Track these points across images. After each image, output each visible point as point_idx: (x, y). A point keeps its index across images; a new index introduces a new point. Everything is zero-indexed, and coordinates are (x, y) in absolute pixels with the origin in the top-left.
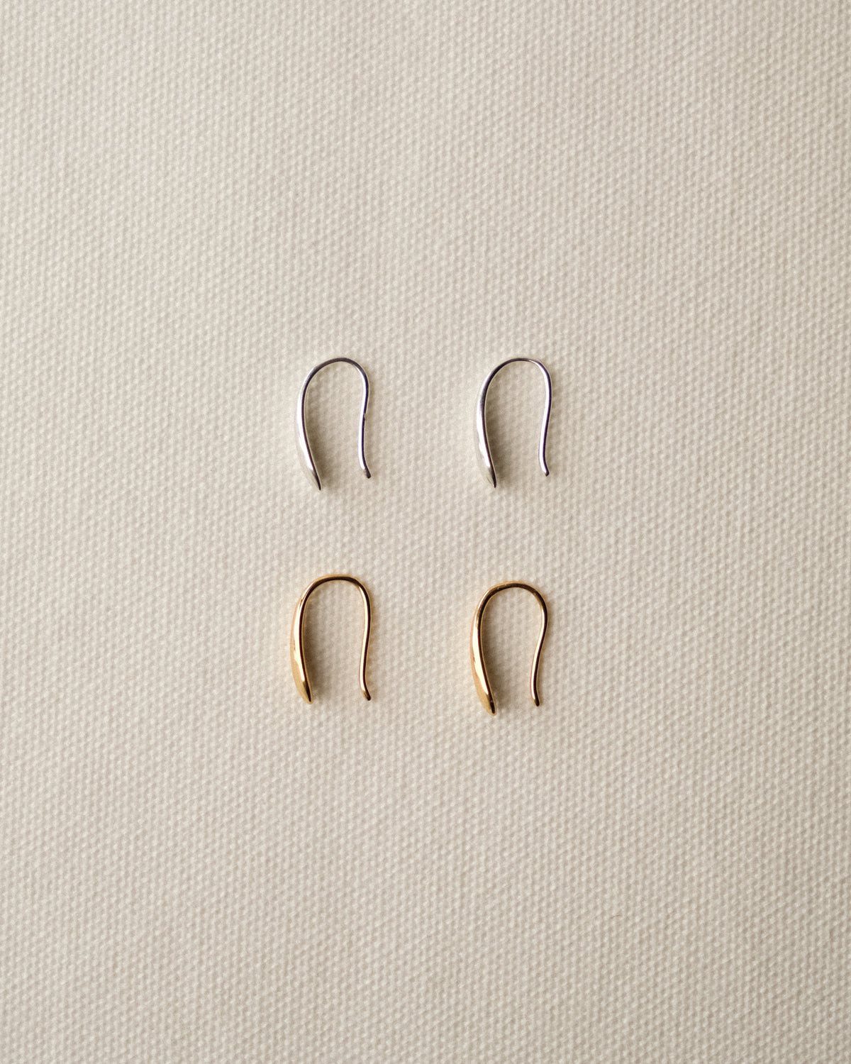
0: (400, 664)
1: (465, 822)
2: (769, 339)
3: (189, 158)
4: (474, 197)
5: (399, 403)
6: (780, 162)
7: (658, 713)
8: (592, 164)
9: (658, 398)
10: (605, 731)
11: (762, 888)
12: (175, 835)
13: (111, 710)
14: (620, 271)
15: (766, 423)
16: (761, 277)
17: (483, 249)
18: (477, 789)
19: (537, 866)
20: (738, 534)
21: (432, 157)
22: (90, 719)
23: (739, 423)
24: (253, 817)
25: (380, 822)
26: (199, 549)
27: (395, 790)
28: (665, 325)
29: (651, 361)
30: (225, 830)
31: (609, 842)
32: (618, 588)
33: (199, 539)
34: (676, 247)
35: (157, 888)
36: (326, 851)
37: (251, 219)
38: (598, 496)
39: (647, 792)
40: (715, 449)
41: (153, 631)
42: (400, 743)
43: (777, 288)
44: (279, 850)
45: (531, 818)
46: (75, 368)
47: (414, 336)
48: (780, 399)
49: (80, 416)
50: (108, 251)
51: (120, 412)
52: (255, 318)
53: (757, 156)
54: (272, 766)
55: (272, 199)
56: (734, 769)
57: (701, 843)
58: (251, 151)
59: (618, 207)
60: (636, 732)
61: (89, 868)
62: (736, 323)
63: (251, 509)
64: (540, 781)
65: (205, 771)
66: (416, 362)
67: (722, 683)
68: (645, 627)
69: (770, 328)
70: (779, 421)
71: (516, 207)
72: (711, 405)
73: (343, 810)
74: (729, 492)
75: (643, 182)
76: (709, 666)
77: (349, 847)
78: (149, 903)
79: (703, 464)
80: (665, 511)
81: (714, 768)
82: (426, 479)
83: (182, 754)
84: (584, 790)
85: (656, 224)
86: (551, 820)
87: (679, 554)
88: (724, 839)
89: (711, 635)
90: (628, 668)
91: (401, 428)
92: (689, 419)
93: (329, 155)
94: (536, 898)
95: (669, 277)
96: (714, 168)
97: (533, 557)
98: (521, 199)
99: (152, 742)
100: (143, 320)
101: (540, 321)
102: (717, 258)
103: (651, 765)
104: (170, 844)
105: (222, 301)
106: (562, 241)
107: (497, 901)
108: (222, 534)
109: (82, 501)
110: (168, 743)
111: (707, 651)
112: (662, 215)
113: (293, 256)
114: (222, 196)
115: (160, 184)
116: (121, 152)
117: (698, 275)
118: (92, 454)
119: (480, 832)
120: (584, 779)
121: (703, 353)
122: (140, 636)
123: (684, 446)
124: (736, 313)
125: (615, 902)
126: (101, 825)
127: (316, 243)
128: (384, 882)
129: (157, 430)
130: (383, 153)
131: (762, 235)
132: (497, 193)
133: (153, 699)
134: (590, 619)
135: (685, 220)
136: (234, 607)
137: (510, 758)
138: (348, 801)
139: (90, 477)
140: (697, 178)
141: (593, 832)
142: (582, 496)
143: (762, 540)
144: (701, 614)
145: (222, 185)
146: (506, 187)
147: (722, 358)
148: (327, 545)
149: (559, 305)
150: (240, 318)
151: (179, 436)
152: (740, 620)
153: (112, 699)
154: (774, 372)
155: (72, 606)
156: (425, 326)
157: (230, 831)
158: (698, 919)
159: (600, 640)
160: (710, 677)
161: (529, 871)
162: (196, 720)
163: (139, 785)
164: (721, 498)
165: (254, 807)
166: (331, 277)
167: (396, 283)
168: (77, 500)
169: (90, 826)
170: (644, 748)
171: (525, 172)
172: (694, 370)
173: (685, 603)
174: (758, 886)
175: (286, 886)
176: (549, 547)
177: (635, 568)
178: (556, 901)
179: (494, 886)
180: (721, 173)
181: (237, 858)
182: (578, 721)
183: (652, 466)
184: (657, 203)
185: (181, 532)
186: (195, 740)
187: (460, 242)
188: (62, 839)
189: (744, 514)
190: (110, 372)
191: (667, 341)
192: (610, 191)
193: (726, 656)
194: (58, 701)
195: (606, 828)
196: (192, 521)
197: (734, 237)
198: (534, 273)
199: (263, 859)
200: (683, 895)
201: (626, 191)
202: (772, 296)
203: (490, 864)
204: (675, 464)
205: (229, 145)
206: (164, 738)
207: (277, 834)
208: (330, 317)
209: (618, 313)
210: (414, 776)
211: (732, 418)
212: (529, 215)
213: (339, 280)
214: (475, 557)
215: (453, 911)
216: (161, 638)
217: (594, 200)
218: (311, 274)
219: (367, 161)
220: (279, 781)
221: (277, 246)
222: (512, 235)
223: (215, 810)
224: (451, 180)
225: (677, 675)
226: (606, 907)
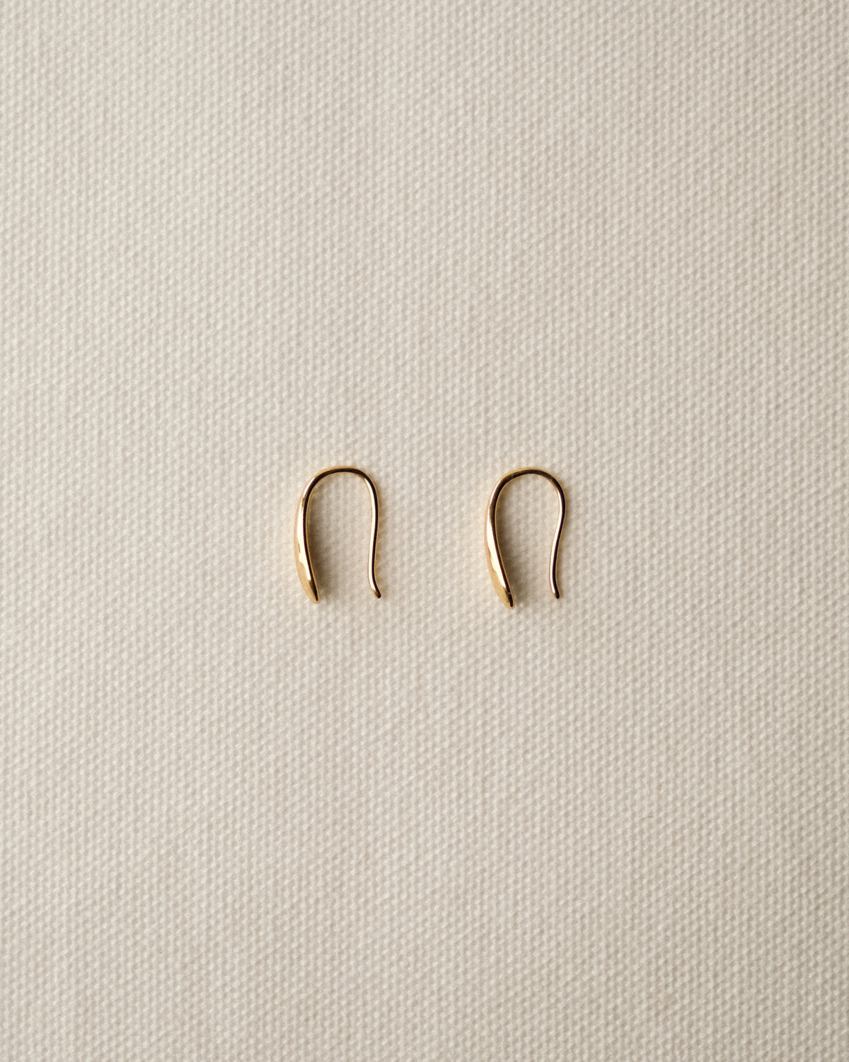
0: (411, 560)
1: (484, 724)
2: (790, 204)
3: (171, 33)
4: (473, 65)
5: (401, 284)
6: (796, 18)
7: (685, 602)
8: (597, 27)
9: (674, 270)
10: (630, 623)
11: (801, 783)
12: (178, 747)
13: (106, 618)
14: (630, 139)
15: (789, 293)
16: (779, 140)
17: (485, 118)
18: (497, 688)
19: (562, 768)
20: (764, 411)
21: (428, 25)
22: (85, 628)
23: (761, 294)
24: (260, 725)
25: (394, 727)
26: (194, 444)
27: (410, 693)
28: (679, 193)
29: (665, 232)
30: (230, 740)
31: (637, 741)
32: (638, 472)
33: (194, 433)
34: (688, 111)
35: (161, 803)
36: (338, 760)
37: (239, 94)
38: (615, 375)
39: (676, 685)
40: (736, 322)
41: (148, 533)
42: (413, 643)
43: (796, 151)
44: (289, 759)
45: (553, 717)
46: (57, 259)
47: (415, 213)
48: (803, 267)
49: (65, 307)
50: (88, 133)
51: (106, 303)
52: (246, 200)
54: (278, 671)
55: (260, 73)
56: (767, 658)
57: (735, 738)
58: (237, 24)
59: (625, 70)
60: (663, 622)
61: (87, 786)
62: (754, 189)
63: (248, 401)
64: (562, 679)
65: (207, 679)
66: (417, 240)
67: (751, 569)
68: (668, 511)
69: (790, 194)
70: (803, 290)
71: (518, 75)
72: (731, 276)
73: (355, 715)
74: (752, 368)
75: (652, 43)
76: (738, 551)
77: (363, 754)
78: (152, 820)
79: (724, 338)
80: (686, 388)
81: (746, 658)
82: (432, 363)
83: (182, 662)
84: (609, 685)
85: (667, 87)
86: (576, 720)
87: (702, 434)
88: (759, 732)
89: (738, 518)
90: (652, 556)
91: (404, 310)
92: (707, 292)
93: (319, 25)
94: (562, 802)
95: (682, 143)
96: (726, 27)
97: (548, 442)
98: (523, 65)
99: (150, 650)
100: (128, 205)
101: (547, 193)
102: (733, 121)
103: (679, 657)
104: (174, 757)
105: (210, 182)
106: (567, 108)
107: (520, 806)
108: (218, 428)
109: (69, 398)
110: (167, 651)
111: (735, 535)
112: (672, 77)
113: (285, 133)
114: (207, 72)
115: (141, 61)
116: (99, 28)
117: (712, 139)
118: (77, 349)
119: (502, 734)
120: (609, 675)
121: (720, 221)
122: (134, 537)
123: (703, 320)
124: (754, 178)
125: (645, 803)
126: (99, 739)
127: (308, 118)
128: (401, 789)
129: (146, 320)
130: (376, 21)
131: (779, 95)
132: (498, 59)
133: (150, 604)
134: (610, 506)
135: (697, 83)
136: (233, 505)
137: (530, 655)
138: (360, 705)
139: (76, 372)
140: (708, 38)
141: (620, 730)
142: (598, 376)
143: (789, 417)
144: (727, 496)
145: (207, 60)
146: (507, 53)
147: (740, 226)
148: (330, 436)
149: (567, 175)
150: (230, 199)
151: (170, 327)
152: (769, 502)
153: (106, 606)
154: (796, 239)
155: (61, 509)
156: (425, 201)
157: (235, 742)
158: (734, 817)
159: (621, 527)
160: (738, 562)
161: (554, 773)
162: (196, 625)
163: (138, 696)
164: (744, 373)
165: (261, 715)
166: (325, 154)
167: (394, 158)
168: (63, 398)
169: (88, 740)
170: (671, 640)
171: (527, 37)
172: (712, 239)
173: (710, 485)
174: (795, 781)
175: (297, 798)
176: (565, 431)
177: (656, 449)
178: (583, 804)
179: (518, 790)
180: (733, 32)
181: (244, 771)
182: (601, 613)
183: (670, 342)
184: (667, 65)
185: (174, 427)
186: (196, 646)
187: (461, 112)
188: (58, 755)
189: (769, 390)
190: (94, 261)
191: (682, 210)
192: (617, 54)
193: (754, 540)
194: (49, 610)
195: (634, 725)
196: (185, 415)
197: (750, 98)
198: (539, 143)
199: (272, 770)
200: (717, 792)
201: (634, 54)
202: (791, 160)
203: (512, 768)
204: (695, 339)
205: (212, 17)
206: (164, 646)
207: (285, 743)
208: (325, 195)
209: (629, 182)
210: (429, 676)
211: (753, 289)
212: (532, 82)
213: (334, 157)
214: (487, 443)
215: (475, 818)
216: (156, 540)
217: (600, 64)
218: (304, 151)
219: (359, 30)
220: (286, 687)
221: (267, 123)
222: (515, 103)
223: (219, 720)
224: (449, 47)
225: (704, 562)
226: (637, 808)
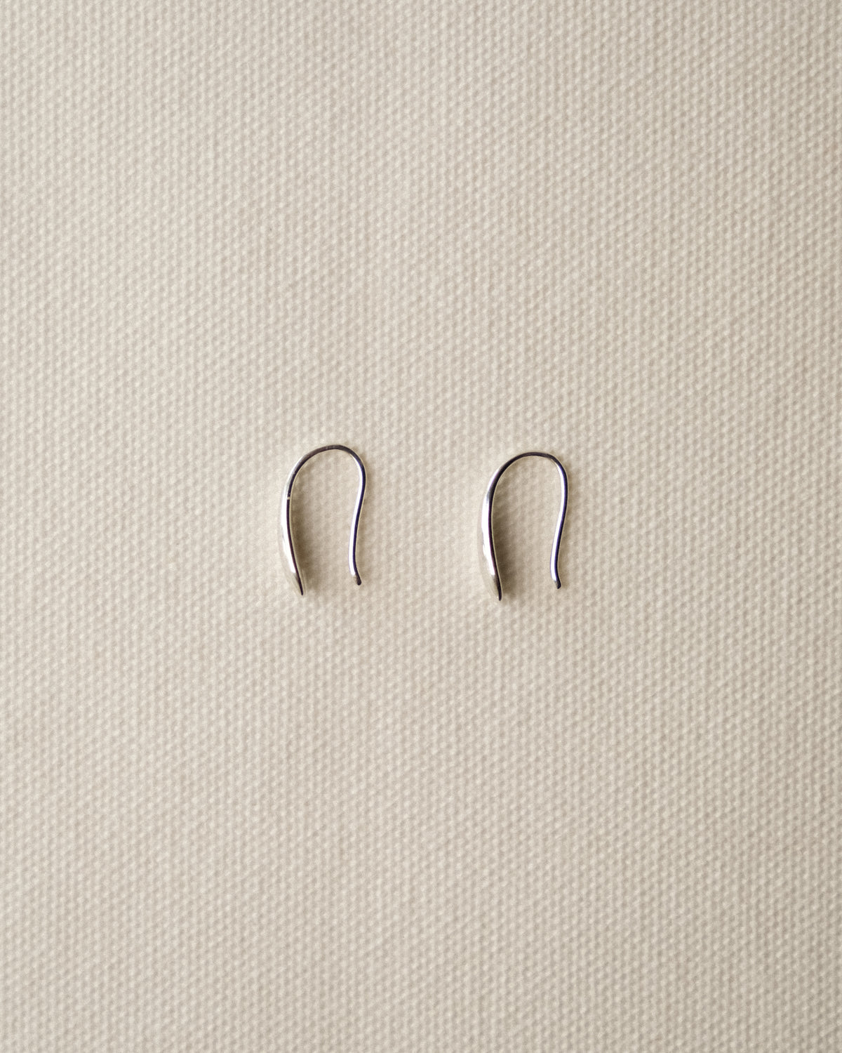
53: (799, 170)
